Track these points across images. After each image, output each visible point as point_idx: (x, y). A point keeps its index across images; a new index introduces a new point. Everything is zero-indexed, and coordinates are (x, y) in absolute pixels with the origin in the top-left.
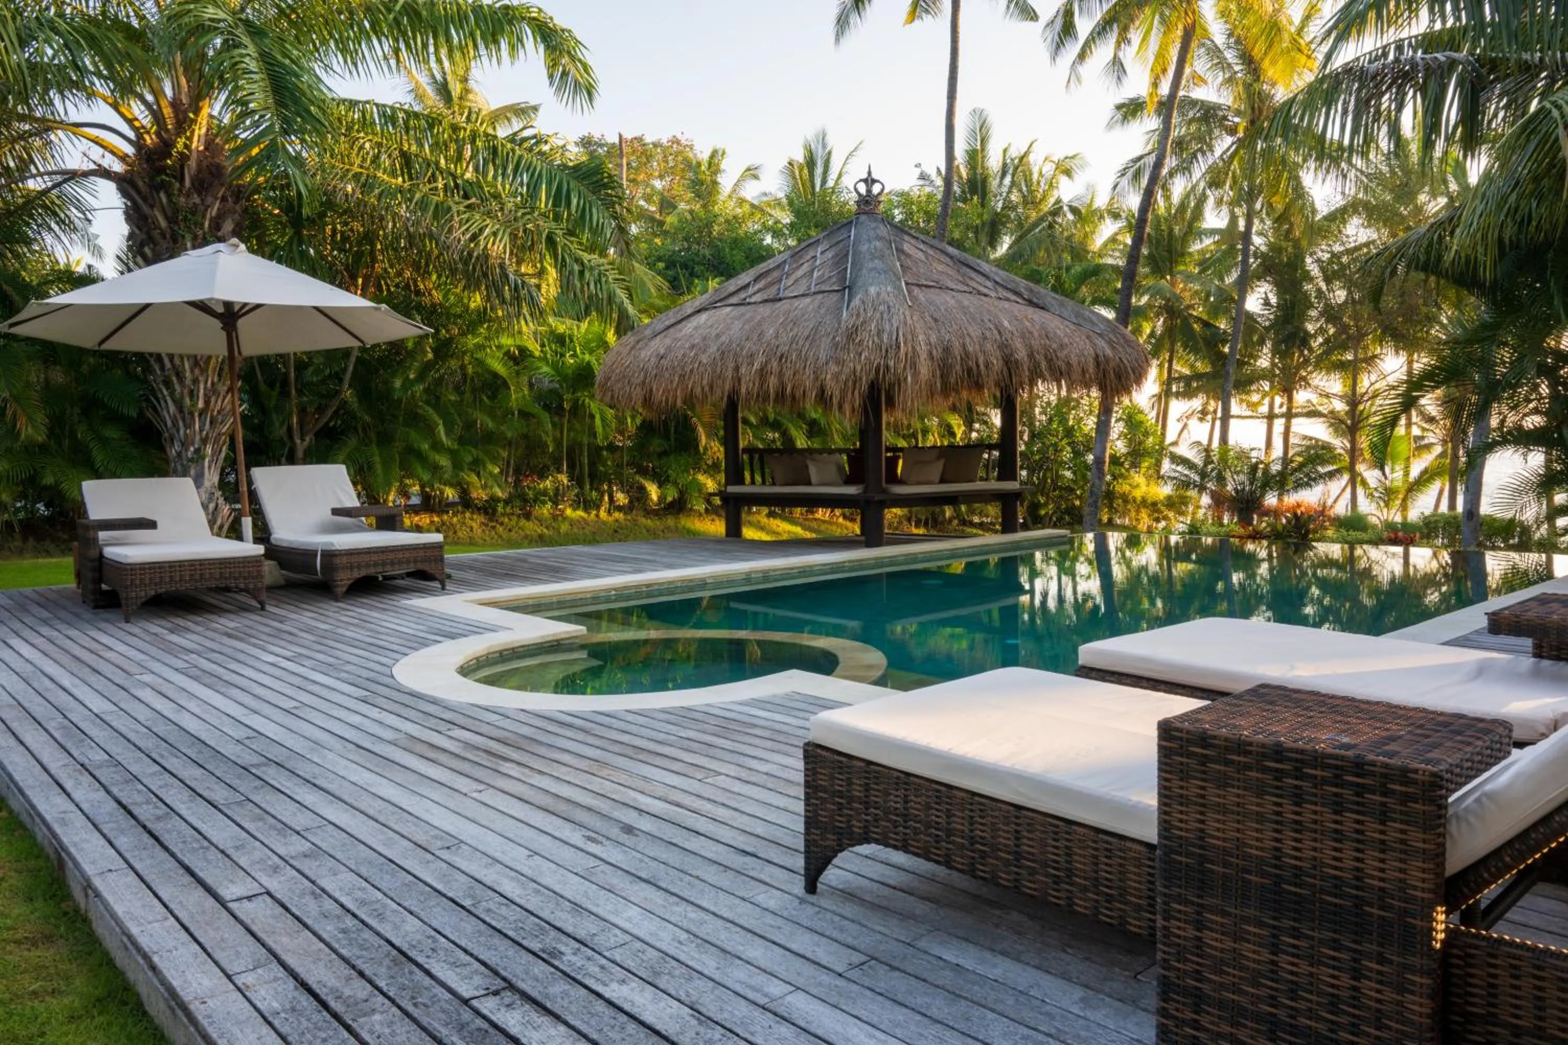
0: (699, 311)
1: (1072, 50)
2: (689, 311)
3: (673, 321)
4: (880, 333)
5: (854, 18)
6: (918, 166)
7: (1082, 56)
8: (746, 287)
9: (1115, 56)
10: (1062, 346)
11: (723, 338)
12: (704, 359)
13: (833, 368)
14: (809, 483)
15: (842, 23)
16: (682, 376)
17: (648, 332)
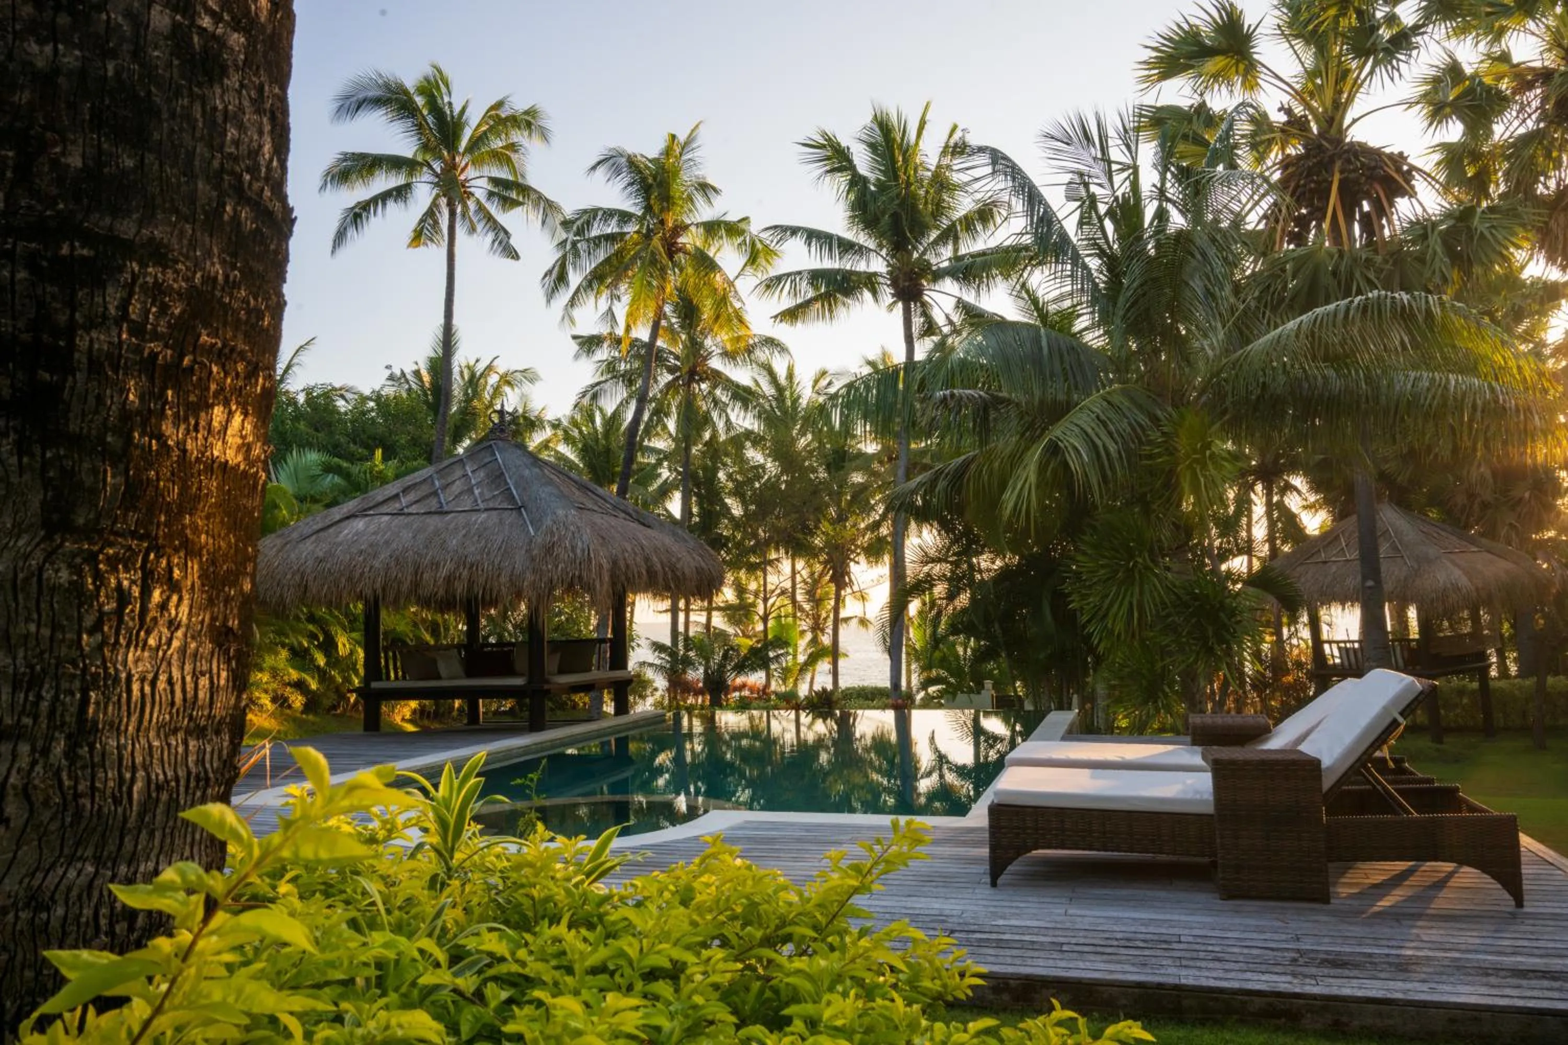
0: (348, 518)
1: (564, 296)
2: (338, 517)
3: (320, 526)
4: (573, 549)
5: (351, 232)
6: (388, 367)
7: (572, 302)
8: (396, 497)
9: (610, 309)
10: (679, 560)
11: (394, 546)
12: (377, 564)
13: (529, 577)
14: (439, 677)
15: (340, 237)
16: (350, 579)
17: (295, 535)
